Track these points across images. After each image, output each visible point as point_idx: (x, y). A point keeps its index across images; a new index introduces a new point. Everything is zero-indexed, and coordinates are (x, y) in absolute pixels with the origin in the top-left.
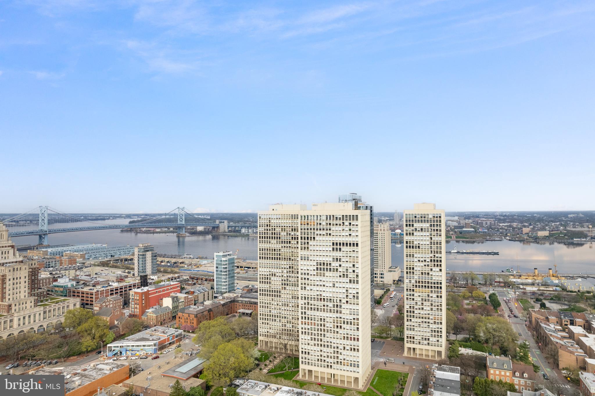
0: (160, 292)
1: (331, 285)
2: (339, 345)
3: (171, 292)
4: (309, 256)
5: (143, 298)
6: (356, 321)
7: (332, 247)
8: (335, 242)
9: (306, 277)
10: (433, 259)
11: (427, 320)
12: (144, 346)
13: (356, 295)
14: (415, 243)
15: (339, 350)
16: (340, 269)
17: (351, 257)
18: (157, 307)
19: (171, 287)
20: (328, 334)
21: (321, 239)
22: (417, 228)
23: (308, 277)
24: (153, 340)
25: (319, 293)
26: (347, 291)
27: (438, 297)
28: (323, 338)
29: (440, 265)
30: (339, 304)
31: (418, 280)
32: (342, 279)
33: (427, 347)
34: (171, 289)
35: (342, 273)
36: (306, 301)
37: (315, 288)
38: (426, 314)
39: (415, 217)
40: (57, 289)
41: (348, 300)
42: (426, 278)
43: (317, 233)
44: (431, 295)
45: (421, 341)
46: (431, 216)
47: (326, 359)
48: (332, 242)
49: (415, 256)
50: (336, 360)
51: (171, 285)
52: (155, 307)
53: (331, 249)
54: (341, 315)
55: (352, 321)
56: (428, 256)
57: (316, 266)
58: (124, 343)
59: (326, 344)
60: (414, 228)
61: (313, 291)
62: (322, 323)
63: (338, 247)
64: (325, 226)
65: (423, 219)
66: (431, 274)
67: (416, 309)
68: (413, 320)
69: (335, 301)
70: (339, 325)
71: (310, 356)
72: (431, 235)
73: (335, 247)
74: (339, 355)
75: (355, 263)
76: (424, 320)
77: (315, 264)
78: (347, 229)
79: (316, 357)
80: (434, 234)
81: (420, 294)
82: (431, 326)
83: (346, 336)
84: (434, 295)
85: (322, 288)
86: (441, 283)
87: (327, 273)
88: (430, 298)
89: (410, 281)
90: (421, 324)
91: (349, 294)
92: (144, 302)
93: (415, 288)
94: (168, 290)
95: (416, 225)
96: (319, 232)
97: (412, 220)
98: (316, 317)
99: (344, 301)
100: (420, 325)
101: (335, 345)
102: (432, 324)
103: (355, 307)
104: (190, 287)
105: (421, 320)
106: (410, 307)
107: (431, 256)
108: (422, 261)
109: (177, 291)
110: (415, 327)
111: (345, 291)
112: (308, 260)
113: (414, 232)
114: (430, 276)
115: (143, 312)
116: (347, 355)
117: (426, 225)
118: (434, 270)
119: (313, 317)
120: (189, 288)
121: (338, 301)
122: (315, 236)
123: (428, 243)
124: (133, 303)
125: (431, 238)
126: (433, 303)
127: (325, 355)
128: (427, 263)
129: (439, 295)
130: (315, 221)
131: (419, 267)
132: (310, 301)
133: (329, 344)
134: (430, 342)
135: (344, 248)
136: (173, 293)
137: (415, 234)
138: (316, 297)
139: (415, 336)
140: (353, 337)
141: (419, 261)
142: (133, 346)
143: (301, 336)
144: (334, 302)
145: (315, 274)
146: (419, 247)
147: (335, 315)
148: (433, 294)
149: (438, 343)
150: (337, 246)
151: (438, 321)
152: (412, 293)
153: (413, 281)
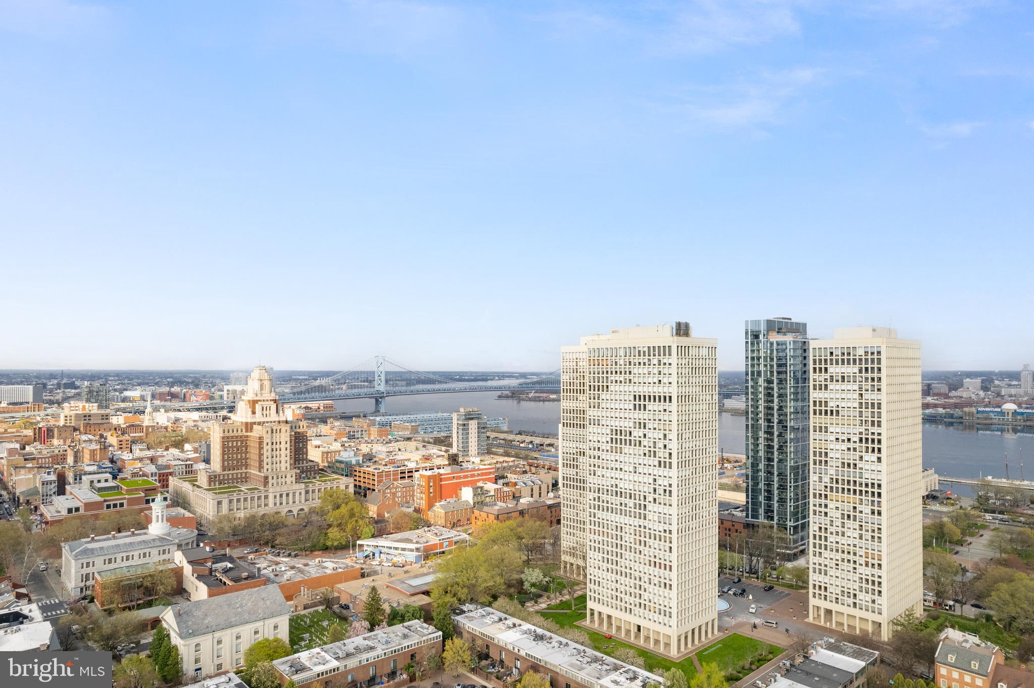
0: (459, 478)
1: (632, 469)
2: (642, 575)
3: (479, 480)
4: (600, 418)
5: (431, 484)
6: (667, 535)
7: (633, 402)
8: (637, 394)
9: (596, 453)
10: (864, 436)
11: (851, 557)
12: (403, 549)
13: (668, 489)
14: (830, 404)
15: (642, 583)
16: (645, 442)
17: (660, 420)
18: (452, 500)
19: (479, 472)
20: (627, 554)
21: (617, 388)
22: (834, 375)
23: (600, 453)
24: (417, 542)
25: (613, 482)
26: (655, 480)
27: (873, 513)
28: (619, 559)
29: (879, 450)
30: (642, 503)
31: (834, 477)
32: (647, 460)
33: (852, 611)
34: (479, 475)
35: (647, 449)
36: (596, 495)
37: (608, 473)
38: (849, 545)
39: (832, 353)
40: (338, 465)
41: (657, 496)
42: (850, 474)
43: (612, 378)
44: (859, 508)
45: (840, 597)
46: (860, 352)
47: (623, 596)
48: (633, 393)
49: (830, 429)
50: (637, 600)
51: (479, 470)
52: (448, 500)
53: (632, 407)
54: (646, 523)
55: (662, 534)
56: (855, 431)
57: (610, 436)
58: (381, 542)
59: (623, 570)
60: (829, 374)
61: (604, 479)
62: (619, 533)
63: (642, 403)
64: (623, 367)
65: (846, 357)
66: (861, 466)
67: (832, 533)
68: (826, 554)
69: (637, 497)
70: (642, 539)
71: (601, 588)
72: (860, 389)
73: (637, 403)
74: (642, 592)
75: (667, 432)
76: (845, 556)
77: (609, 432)
78: (656, 371)
79: (610, 591)
80: (867, 387)
81: (839, 504)
82: (862, 570)
83: (653, 559)
84: (867, 509)
85: (618, 474)
86: (879, 486)
87: (626, 449)
88: (858, 514)
89: (820, 478)
90: (840, 563)
91: (657, 487)
92: (431, 491)
93: (828, 493)
94: (473, 476)
95: (833, 370)
96: (613, 377)
97: (826, 360)
98: (609, 523)
99: (650, 498)
100: (837, 565)
101: (637, 574)
102: (861, 565)
103: (666, 509)
104: (516, 476)
105: (839, 556)
106: (820, 528)
107: (861, 430)
108: (843, 441)
109: (489, 480)
110: (828, 569)
111: (651, 481)
112: (599, 425)
113: (828, 383)
114: (858, 470)
115: (430, 506)
116: (653, 593)
117: (851, 370)
118: (865, 458)
119: (605, 522)
120: (512, 477)
121: (642, 498)
122: (609, 384)
123: (856, 405)
124: (419, 491)
125: (861, 395)
126: (863, 524)
127: (623, 588)
128: (851, 445)
129: (876, 508)
130: (609, 358)
131: (837, 452)
132: (601, 495)
133: (628, 571)
134: (857, 601)
135: (651, 406)
136: (481, 482)
137: (830, 387)
138: (609, 488)
139: (828, 586)
140: (663, 562)
141: (837, 439)
142: (390, 548)
143: (590, 554)
144: (635, 499)
145: (609, 448)
146: (838, 412)
147: (637, 522)
148: (864, 506)
149: (873, 605)
150: (641, 401)
151: (873, 561)
152: (823, 501)
153: (826, 479)
